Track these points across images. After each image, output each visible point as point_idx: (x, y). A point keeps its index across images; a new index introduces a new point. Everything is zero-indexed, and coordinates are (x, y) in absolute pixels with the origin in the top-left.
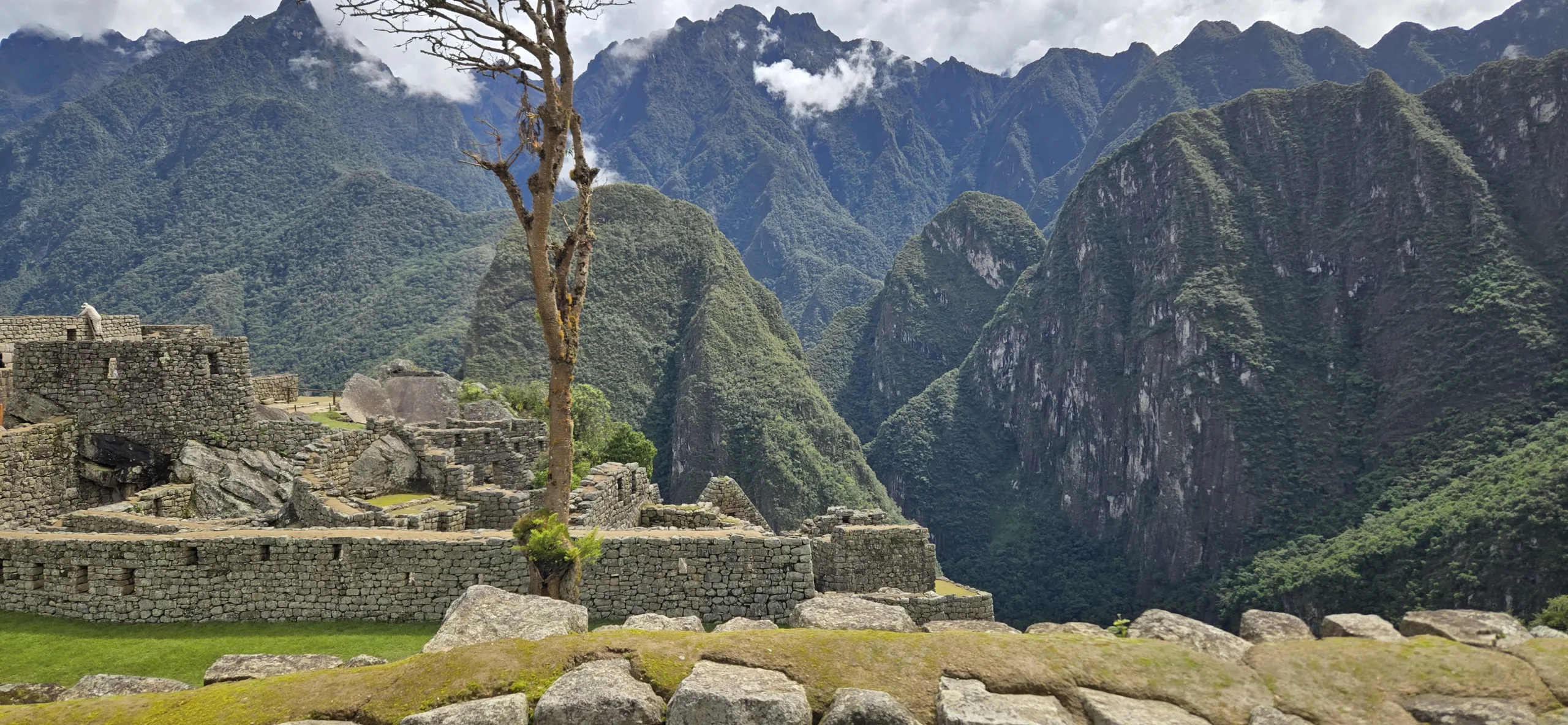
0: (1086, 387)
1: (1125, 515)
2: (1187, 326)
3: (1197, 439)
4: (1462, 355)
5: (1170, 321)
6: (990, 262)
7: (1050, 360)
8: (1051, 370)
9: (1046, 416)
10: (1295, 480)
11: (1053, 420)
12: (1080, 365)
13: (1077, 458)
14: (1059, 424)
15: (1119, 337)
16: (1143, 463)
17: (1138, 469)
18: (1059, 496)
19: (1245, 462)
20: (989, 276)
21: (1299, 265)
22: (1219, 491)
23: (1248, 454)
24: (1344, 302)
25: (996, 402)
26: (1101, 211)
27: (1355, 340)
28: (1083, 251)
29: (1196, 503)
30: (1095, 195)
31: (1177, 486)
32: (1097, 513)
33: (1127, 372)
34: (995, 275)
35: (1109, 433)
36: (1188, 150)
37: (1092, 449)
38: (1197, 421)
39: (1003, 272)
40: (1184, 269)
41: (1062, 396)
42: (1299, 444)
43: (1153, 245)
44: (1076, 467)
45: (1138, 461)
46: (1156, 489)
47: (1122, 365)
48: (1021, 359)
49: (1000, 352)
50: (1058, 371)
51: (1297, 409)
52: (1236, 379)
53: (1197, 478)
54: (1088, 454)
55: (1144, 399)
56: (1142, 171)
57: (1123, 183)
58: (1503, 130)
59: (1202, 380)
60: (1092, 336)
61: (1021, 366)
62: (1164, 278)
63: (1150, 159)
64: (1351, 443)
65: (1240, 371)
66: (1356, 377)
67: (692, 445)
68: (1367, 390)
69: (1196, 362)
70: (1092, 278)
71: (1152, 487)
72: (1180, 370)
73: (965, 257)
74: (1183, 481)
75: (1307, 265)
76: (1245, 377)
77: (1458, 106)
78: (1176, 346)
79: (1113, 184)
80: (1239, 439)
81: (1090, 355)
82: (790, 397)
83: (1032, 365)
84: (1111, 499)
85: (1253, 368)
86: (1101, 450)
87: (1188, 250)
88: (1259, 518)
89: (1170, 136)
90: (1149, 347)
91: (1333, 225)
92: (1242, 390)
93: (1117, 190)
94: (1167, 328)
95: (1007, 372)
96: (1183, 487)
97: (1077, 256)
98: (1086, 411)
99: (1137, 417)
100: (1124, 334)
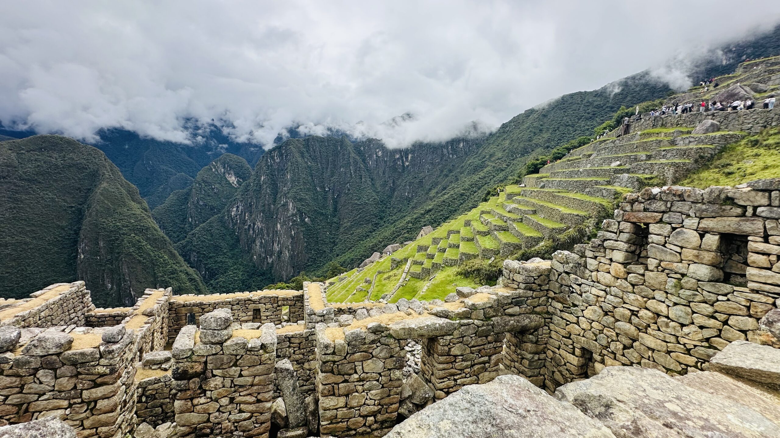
0: (262, 222)
1: (272, 261)
2: (291, 204)
3: (293, 238)
4: (358, 215)
5: (287, 202)
6: (233, 178)
7: (251, 212)
8: (251, 216)
9: (249, 231)
10: (318, 249)
11: (251, 232)
12: (260, 214)
13: (258, 244)
14: (253, 233)
15: (272, 206)
16: (278, 245)
17: (276, 248)
18: (252, 256)
19: (305, 244)
20: (233, 183)
21: (323, 188)
22: (298, 253)
23: (306, 242)
24: (333, 199)
25: (233, 226)
26: (268, 166)
27: (335, 210)
28: (263, 178)
29: (291, 257)
30: (267, 160)
31: (287, 252)
32: (264, 261)
33: (274, 217)
34: (235, 183)
35: (268, 236)
36: (294, 150)
37: (263, 241)
38: (293, 233)
39: (238, 182)
40: (291, 187)
41: (254, 224)
42: (319, 239)
43: (283, 178)
44: (258, 247)
45: (276, 245)
46: (281, 253)
47: (273, 214)
48: (242, 212)
49: (235, 209)
50: (253, 216)
51: (320, 229)
52: (304, 220)
53: (293, 250)
54: (261, 243)
55: (279, 226)
56: (281, 155)
57: (276, 158)
58: (370, 156)
59: (295, 221)
60: (264, 206)
61: (241, 214)
62: (286, 189)
63: (283, 152)
64: (333, 238)
65: (306, 218)
66: (335, 220)
67: (88, 246)
68: (337, 224)
69: (293, 215)
70: (265, 187)
71: (280, 252)
72: (289, 217)
73: (224, 176)
74: (289, 250)
75: (325, 188)
76: (306, 220)
77: (362, 148)
78: (288, 210)
79: (272, 158)
80: (304, 238)
81: (263, 211)
82: (139, 227)
83: (245, 214)
84: (268, 256)
85: (309, 217)
86: (266, 242)
87: (293, 181)
88: (308, 260)
89: (289, 145)
90: (280, 209)
91: (332, 177)
92: (306, 223)
93: (274, 160)
94: (285, 205)
95: (236, 216)
96: (288, 252)
97: (261, 179)
98: (262, 229)
99: (277, 231)
100: (274, 205)
